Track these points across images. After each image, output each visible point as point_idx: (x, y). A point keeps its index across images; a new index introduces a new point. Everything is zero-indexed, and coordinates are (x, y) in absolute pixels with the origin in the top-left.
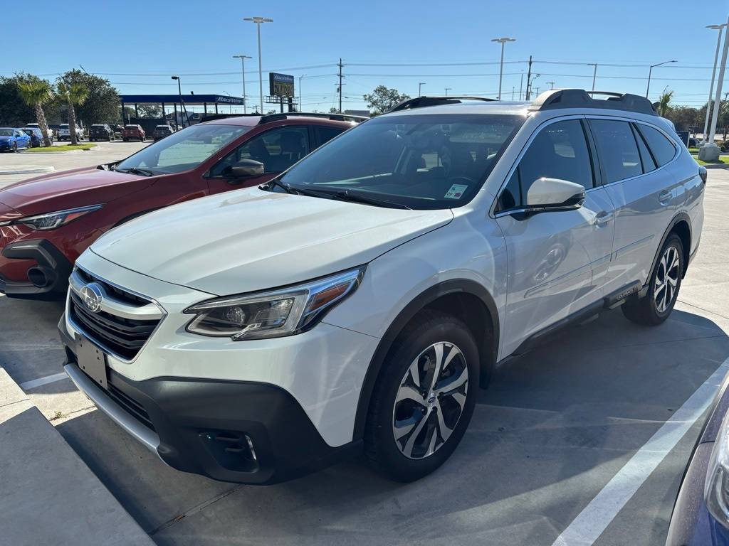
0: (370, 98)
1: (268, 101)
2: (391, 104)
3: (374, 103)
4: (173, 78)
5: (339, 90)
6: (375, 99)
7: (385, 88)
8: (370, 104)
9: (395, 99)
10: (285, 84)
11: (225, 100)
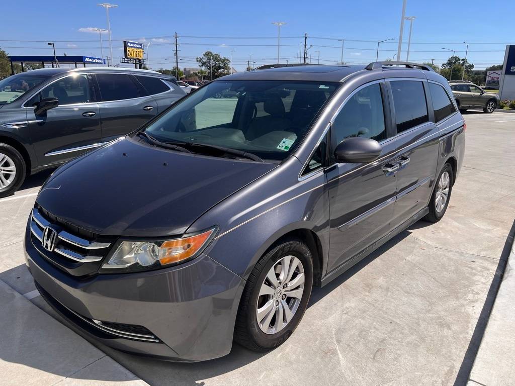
0: (201, 59)
1: (124, 61)
2: (216, 64)
3: (204, 64)
4: (49, 44)
5: (176, 54)
6: (204, 61)
7: (211, 53)
8: (201, 64)
9: (219, 61)
10: (136, 50)
11: (91, 60)
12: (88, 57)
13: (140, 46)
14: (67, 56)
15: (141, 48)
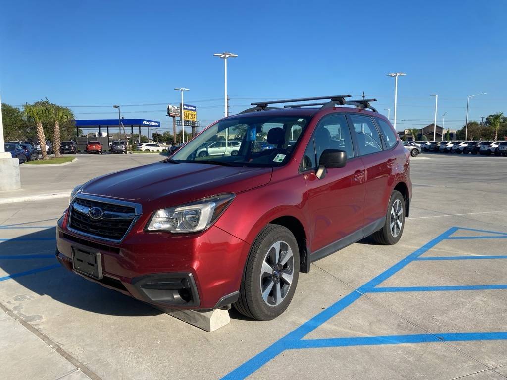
1: (179, 124)
4: (115, 107)
10: (190, 112)
11: (148, 123)
12: (146, 120)
13: (194, 109)
14: (125, 119)
15: (195, 111)
